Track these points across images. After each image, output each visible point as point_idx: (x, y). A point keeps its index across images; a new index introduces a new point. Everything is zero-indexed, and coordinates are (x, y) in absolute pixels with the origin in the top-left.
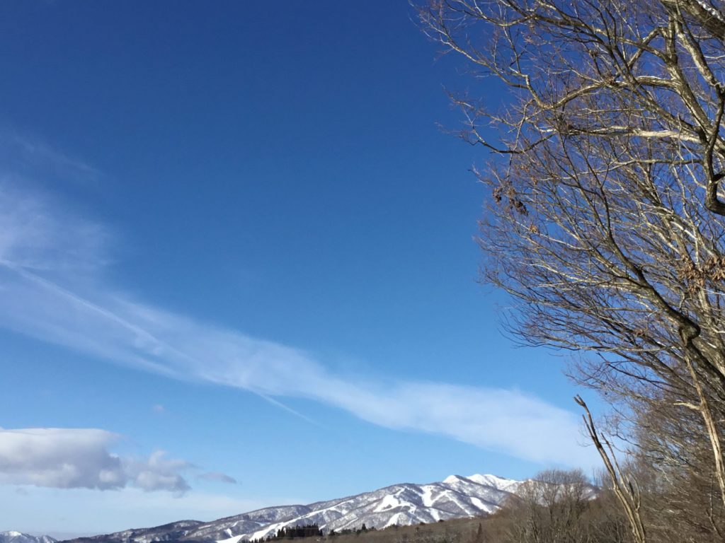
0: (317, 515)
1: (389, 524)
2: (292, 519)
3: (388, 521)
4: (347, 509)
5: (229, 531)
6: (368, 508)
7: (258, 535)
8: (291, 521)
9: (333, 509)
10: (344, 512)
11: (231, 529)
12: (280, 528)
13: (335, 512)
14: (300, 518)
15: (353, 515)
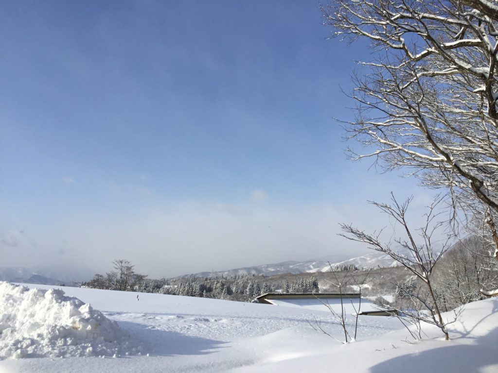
0: (355, 260)
1: (392, 266)
2: (342, 261)
3: (392, 264)
4: (369, 257)
5: (312, 267)
6: (381, 257)
7: (325, 269)
8: (341, 263)
9: (362, 257)
10: (368, 259)
11: (313, 265)
12: (336, 265)
13: (364, 259)
14: (346, 261)
15: (373, 260)
